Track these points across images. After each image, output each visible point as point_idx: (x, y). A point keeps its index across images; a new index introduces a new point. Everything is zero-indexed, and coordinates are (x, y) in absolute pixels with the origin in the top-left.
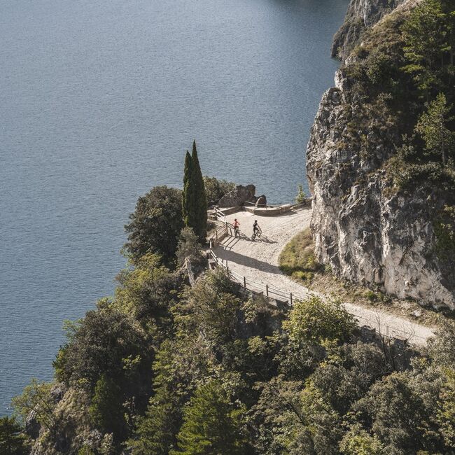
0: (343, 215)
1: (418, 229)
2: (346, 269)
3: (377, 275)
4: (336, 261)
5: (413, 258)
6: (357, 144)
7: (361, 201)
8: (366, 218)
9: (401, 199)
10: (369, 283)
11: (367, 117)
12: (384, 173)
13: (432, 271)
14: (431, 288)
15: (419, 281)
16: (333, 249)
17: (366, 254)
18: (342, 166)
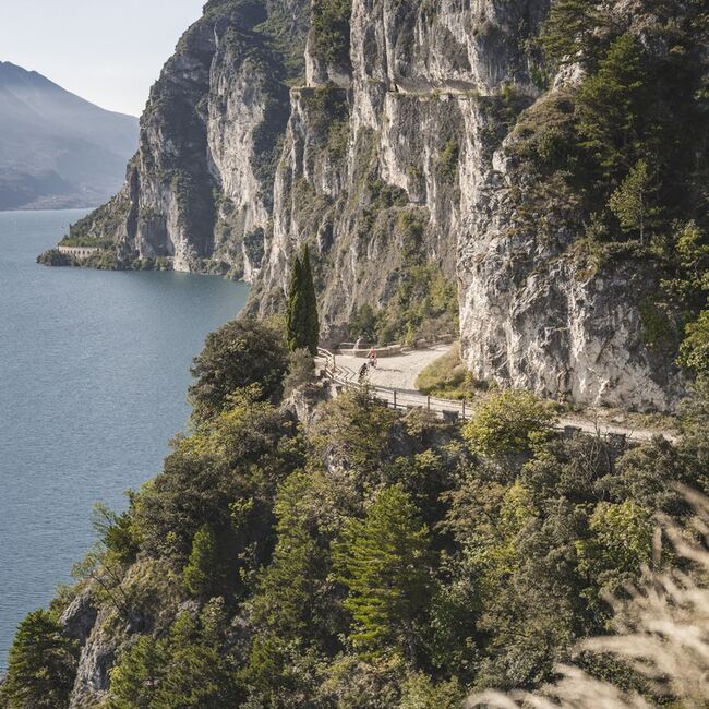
0: (517, 312)
1: (621, 316)
2: (519, 380)
3: (562, 382)
4: (505, 373)
5: (613, 353)
6: (532, 228)
7: (543, 292)
8: (549, 312)
9: (600, 282)
10: (550, 393)
11: (542, 198)
12: (572, 257)
13: (637, 366)
14: (635, 388)
15: (621, 381)
16: (499, 359)
17: (548, 357)
18: (513, 255)
